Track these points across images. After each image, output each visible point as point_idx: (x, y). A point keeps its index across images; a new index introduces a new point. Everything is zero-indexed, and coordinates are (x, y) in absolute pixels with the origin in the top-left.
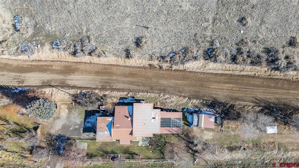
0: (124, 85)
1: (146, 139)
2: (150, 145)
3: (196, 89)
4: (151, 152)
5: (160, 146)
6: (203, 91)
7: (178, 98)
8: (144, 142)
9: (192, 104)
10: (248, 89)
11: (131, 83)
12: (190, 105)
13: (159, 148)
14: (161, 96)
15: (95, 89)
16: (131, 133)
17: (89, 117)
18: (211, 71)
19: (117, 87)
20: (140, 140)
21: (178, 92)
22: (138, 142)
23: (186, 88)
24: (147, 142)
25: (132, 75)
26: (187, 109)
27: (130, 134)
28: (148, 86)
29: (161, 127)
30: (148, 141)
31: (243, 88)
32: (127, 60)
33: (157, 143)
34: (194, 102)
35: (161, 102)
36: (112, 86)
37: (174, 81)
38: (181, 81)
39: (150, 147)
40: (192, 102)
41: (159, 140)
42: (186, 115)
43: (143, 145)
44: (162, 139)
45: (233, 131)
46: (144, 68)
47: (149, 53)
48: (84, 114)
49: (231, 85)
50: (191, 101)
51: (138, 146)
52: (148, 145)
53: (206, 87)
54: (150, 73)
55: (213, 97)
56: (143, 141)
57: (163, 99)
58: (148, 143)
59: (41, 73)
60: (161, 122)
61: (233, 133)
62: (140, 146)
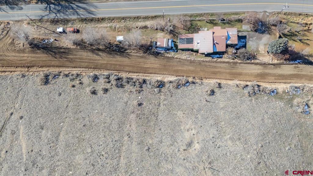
0: (220, 66)
2: (199, 29)
3: (168, 64)
4: (199, 24)
6: (164, 62)
7: (181, 57)
10: (134, 64)
11: (215, 67)
12: (172, 54)
13: (193, 27)
14: (193, 59)
15: (241, 63)
16: (213, 33)
17: (243, 45)
18: (159, 75)
19: (225, 64)
21: (181, 61)
23: (175, 64)
25: (215, 73)
26: (175, 52)
28: (203, 65)
29: (193, 38)
31: (137, 64)
32: (220, 82)
33: (194, 30)
34: (170, 55)
35: (192, 56)
36: (229, 65)
37: (184, 69)
38: (179, 69)
39: (199, 27)
42: (175, 48)
43: (204, 28)
45: (144, 39)
46: (206, 78)
47: (204, 86)
49: (145, 66)
50: (172, 56)
53: (162, 65)
54: (202, 74)
55: (158, 58)
59: (282, 74)
60: (193, 41)
61: (144, 37)
62: (206, 27)
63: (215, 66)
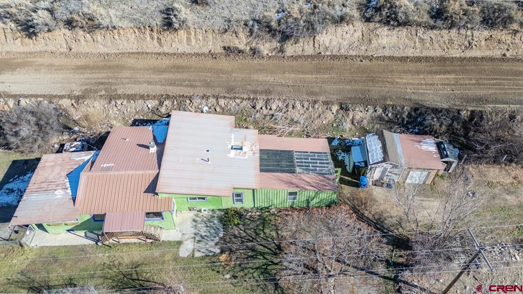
0: (150, 87)
1: (208, 234)
2: (222, 252)
4: (226, 279)
5: (262, 254)
7: (311, 109)
8: (202, 245)
9: (353, 123)
11: (173, 83)
12: (348, 125)
13: (259, 261)
14: (258, 107)
15: (61, 97)
17: (18, 177)
18: (387, 53)
19: (129, 92)
20: (187, 237)
22: (179, 243)
24: (212, 243)
26: (340, 139)
27: (147, 191)
28: (220, 86)
29: (261, 171)
30: (217, 239)
33: (249, 244)
34: (358, 117)
36: (115, 90)
37: (292, 76)
38: (312, 74)
39: (223, 257)
40: (351, 117)
41: (257, 234)
42: (340, 158)
43: (197, 254)
44: (267, 231)
45: (509, 193)
47: (223, 15)
48: (6, 170)
49: (452, 76)
50: (348, 115)
51: (176, 259)
52: (218, 251)
53: (383, 82)
55: (410, 100)
56: (197, 238)
57: (265, 116)
58: (216, 244)
60: (261, 159)
61: (511, 199)
62: (183, 259)
63: (171, 84)
